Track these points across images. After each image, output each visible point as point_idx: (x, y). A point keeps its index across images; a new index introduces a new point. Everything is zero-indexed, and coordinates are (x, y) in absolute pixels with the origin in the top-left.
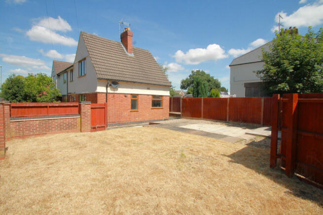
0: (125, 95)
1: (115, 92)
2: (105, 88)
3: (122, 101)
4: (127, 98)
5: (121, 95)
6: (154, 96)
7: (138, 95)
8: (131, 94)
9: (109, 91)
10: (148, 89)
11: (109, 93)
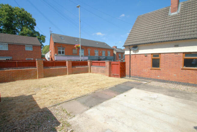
0: (146, 55)
1: (136, 53)
2: (129, 51)
3: (142, 60)
4: (147, 58)
5: (141, 55)
6: (187, 54)
7: (160, 54)
8: (152, 54)
9: (132, 53)
10: (177, 46)
11: (132, 55)
